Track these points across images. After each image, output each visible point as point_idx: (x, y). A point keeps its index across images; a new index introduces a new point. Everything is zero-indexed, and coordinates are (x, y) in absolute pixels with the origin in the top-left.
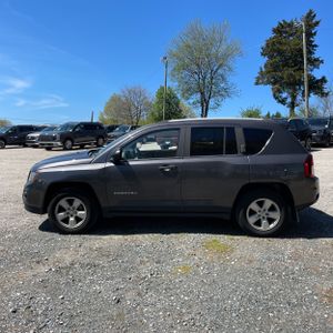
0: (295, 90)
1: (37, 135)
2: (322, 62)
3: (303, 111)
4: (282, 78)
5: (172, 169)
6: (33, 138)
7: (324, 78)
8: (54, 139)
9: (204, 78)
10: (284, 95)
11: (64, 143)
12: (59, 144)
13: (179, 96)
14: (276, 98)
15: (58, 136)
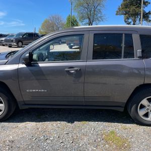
0: (135, 18)
1: (3, 39)
2: (150, 3)
4: (129, 11)
5: (76, 71)
6: (2, 41)
7: (150, 12)
8: (12, 41)
9: (91, 11)
10: (130, 20)
11: (18, 43)
12: (15, 44)
13: (78, 20)
14: (126, 22)
15: (14, 40)
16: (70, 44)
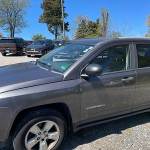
3: (63, 37)
4: (51, 21)
16: (5, 50)
